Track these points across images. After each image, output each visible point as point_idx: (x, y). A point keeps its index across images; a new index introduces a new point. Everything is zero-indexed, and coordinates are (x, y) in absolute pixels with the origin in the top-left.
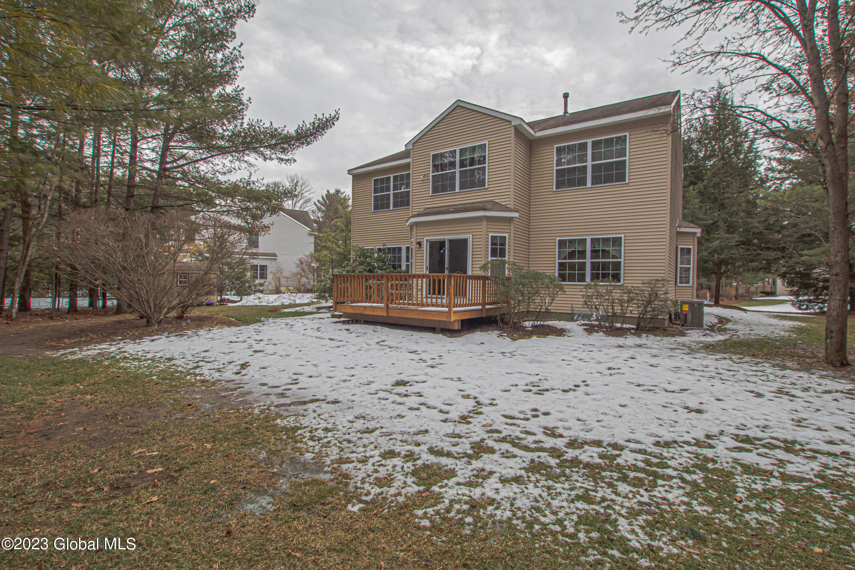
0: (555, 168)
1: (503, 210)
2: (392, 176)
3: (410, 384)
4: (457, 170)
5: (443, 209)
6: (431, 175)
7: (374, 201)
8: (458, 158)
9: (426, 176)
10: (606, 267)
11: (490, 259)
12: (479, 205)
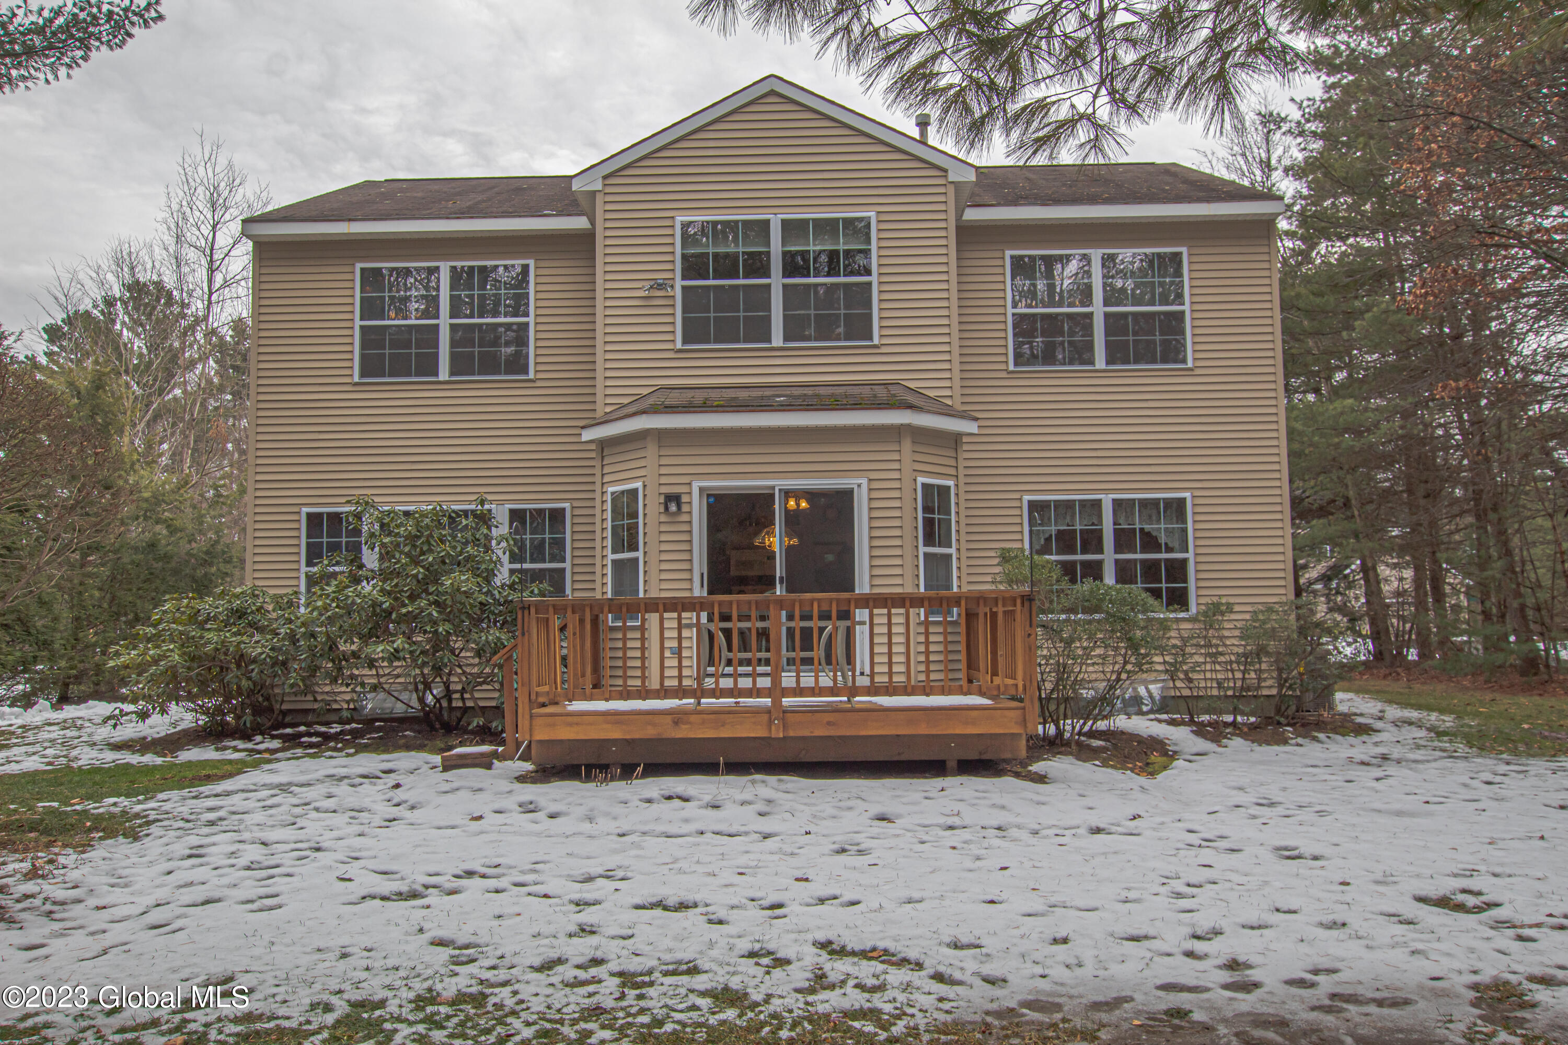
0: (1010, 311)
1: (949, 412)
2: (445, 268)
3: (1471, 901)
4: (776, 281)
5: (743, 394)
6: (679, 283)
7: (363, 346)
8: (776, 246)
9: (661, 286)
10: (1151, 570)
11: (922, 549)
12: (866, 391)
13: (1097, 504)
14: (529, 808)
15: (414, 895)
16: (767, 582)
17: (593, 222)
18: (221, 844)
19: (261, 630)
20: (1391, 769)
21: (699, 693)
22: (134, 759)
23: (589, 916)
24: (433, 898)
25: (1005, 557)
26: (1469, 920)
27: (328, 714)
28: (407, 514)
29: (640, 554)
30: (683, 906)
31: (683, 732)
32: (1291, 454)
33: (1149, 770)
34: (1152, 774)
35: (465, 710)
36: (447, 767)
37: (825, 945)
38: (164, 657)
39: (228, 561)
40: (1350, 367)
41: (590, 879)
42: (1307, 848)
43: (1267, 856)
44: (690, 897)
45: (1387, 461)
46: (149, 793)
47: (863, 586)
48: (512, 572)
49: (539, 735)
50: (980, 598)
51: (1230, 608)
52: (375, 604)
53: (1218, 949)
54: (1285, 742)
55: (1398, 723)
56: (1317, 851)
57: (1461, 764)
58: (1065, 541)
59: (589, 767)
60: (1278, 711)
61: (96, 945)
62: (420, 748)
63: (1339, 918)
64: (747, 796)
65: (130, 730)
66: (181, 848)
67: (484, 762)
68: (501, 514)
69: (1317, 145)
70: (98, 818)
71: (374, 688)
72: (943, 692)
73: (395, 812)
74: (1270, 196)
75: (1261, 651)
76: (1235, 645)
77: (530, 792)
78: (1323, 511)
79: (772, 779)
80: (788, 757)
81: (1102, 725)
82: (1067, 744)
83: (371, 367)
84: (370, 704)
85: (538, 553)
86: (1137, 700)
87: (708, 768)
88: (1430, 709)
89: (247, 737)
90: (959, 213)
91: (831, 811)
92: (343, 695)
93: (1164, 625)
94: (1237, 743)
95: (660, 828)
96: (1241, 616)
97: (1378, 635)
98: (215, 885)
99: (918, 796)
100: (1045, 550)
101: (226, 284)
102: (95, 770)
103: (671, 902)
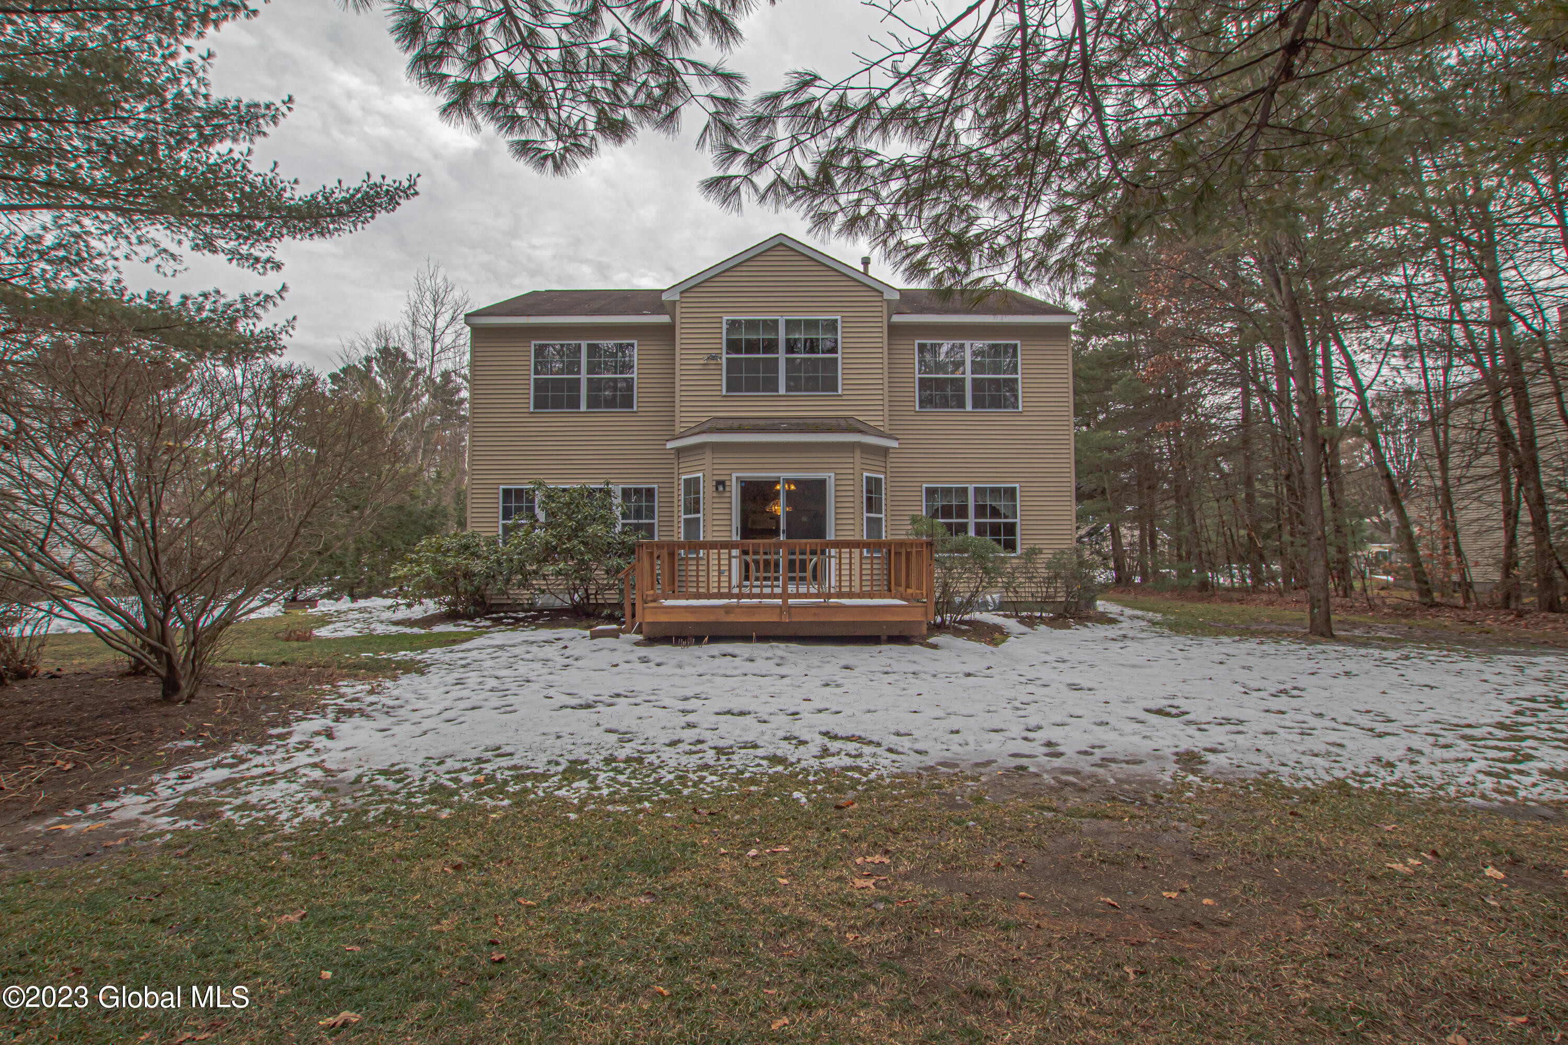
0: (917, 376)
1: (881, 435)
2: (584, 344)
3: (1174, 711)
4: (782, 356)
5: (762, 422)
6: (725, 356)
7: (536, 390)
8: (782, 335)
9: (713, 357)
10: (995, 530)
11: (865, 515)
12: (834, 422)
13: (965, 490)
14: (644, 660)
15: (588, 706)
16: (775, 532)
17: (673, 318)
18: (473, 678)
19: (479, 557)
20: (1129, 643)
21: (740, 596)
22: (408, 630)
23: (691, 718)
24: (600, 708)
25: (914, 520)
26: (1174, 721)
27: (516, 606)
28: (564, 490)
29: (701, 515)
30: (742, 714)
31: (731, 618)
32: (1076, 462)
33: (994, 643)
34: (996, 645)
35: (597, 605)
36: (593, 636)
37: (826, 734)
38: (422, 572)
39: (445, 516)
40: (1107, 411)
41: (686, 699)
42: (1085, 684)
43: (1064, 689)
44: (746, 709)
45: (1127, 466)
46: (424, 649)
47: (831, 536)
48: (624, 525)
49: (649, 619)
50: (901, 544)
51: (1040, 551)
52: (547, 543)
53: (1040, 736)
54: (1069, 627)
55: (1132, 618)
56: (1090, 685)
57: (1166, 640)
58: (947, 512)
59: (677, 638)
60: (1066, 610)
61: (418, 730)
62: (574, 626)
63: (1105, 720)
64: (769, 654)
65: (403, 613)
66: (451, 679)
67: (615, 634)
68: (617, 490)
69: (1092, 281)
70: (398, 662)
71: (543, 592)
72: (881, 597)
73: (567, 661)
74: (1065, 311)
75: (1057, 576)
76: (1043, 572)
77: (644, 651)
78: (1090, 496)
79: (782, 645)
80: (790, 632)
81: (966, 617)
82: (948, 627)
83: (540, 403)
84: (540, 601)
85: (638, 514)
86: (986, 603)
87: (747, 639)
88: (1148, 610)
89: (471, 619)
90: (889, 317)
91: (817, 663)
92: (525, 595)
93: (1003, 560)
94: (1043, 628)
95: (722, 672)
96: (1046, 556)
97: (1119, 568)
98: (476, 699)
99: (867, 656)
100: (934, 515)
101: (443, 350)
102: (387, 637)
103: (736, 711)
